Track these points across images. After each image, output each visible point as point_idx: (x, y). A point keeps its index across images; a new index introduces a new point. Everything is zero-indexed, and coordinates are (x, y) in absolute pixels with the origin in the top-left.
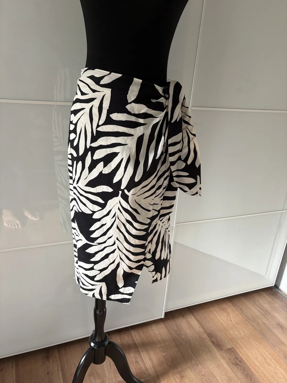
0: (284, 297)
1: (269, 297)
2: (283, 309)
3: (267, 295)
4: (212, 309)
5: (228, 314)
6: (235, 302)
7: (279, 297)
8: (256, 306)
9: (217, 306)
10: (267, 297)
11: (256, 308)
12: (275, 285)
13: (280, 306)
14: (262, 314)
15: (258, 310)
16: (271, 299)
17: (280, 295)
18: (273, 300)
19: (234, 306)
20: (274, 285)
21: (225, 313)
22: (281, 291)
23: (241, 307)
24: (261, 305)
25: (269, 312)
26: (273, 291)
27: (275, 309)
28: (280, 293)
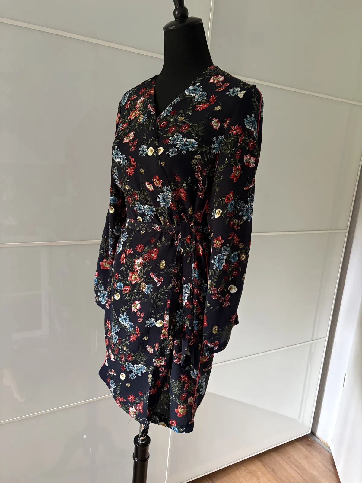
0: (323, 447)
1: (306, 449)
2: (323, 464)
3: (303, 446)
4: (238, 473)
5: (258, 479)
6: (266, 461)
7: (317, 448)
8: (291, 465)
9: (244, 469)
10: (303, 449)
11: (291, 467)
12: (312, 432)
13: (319, 460)
14: (299, 474)
15: (294, 469)
16: (308, 452)
17: (318, 445)
18: (310, 453)
19: (264, 466)
20: (310, 432)
21: (255, 479)
22: (319, 439)
23: (274, 467)
24: (297, 461)
25: (307, 471)
26: (309, 440)
27: (314, 466)
28: (318, 442)
